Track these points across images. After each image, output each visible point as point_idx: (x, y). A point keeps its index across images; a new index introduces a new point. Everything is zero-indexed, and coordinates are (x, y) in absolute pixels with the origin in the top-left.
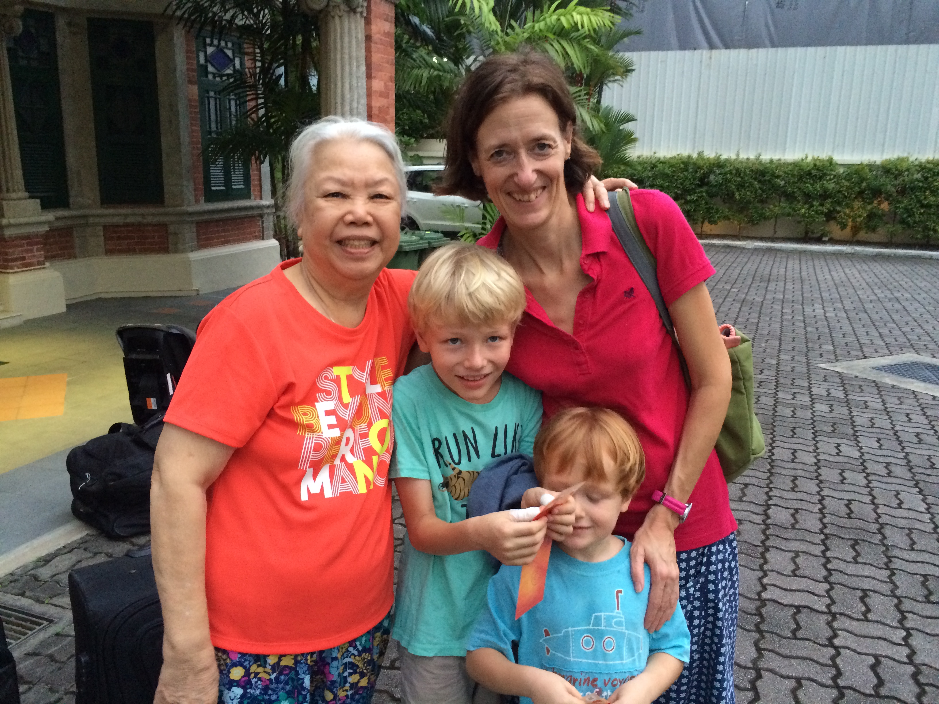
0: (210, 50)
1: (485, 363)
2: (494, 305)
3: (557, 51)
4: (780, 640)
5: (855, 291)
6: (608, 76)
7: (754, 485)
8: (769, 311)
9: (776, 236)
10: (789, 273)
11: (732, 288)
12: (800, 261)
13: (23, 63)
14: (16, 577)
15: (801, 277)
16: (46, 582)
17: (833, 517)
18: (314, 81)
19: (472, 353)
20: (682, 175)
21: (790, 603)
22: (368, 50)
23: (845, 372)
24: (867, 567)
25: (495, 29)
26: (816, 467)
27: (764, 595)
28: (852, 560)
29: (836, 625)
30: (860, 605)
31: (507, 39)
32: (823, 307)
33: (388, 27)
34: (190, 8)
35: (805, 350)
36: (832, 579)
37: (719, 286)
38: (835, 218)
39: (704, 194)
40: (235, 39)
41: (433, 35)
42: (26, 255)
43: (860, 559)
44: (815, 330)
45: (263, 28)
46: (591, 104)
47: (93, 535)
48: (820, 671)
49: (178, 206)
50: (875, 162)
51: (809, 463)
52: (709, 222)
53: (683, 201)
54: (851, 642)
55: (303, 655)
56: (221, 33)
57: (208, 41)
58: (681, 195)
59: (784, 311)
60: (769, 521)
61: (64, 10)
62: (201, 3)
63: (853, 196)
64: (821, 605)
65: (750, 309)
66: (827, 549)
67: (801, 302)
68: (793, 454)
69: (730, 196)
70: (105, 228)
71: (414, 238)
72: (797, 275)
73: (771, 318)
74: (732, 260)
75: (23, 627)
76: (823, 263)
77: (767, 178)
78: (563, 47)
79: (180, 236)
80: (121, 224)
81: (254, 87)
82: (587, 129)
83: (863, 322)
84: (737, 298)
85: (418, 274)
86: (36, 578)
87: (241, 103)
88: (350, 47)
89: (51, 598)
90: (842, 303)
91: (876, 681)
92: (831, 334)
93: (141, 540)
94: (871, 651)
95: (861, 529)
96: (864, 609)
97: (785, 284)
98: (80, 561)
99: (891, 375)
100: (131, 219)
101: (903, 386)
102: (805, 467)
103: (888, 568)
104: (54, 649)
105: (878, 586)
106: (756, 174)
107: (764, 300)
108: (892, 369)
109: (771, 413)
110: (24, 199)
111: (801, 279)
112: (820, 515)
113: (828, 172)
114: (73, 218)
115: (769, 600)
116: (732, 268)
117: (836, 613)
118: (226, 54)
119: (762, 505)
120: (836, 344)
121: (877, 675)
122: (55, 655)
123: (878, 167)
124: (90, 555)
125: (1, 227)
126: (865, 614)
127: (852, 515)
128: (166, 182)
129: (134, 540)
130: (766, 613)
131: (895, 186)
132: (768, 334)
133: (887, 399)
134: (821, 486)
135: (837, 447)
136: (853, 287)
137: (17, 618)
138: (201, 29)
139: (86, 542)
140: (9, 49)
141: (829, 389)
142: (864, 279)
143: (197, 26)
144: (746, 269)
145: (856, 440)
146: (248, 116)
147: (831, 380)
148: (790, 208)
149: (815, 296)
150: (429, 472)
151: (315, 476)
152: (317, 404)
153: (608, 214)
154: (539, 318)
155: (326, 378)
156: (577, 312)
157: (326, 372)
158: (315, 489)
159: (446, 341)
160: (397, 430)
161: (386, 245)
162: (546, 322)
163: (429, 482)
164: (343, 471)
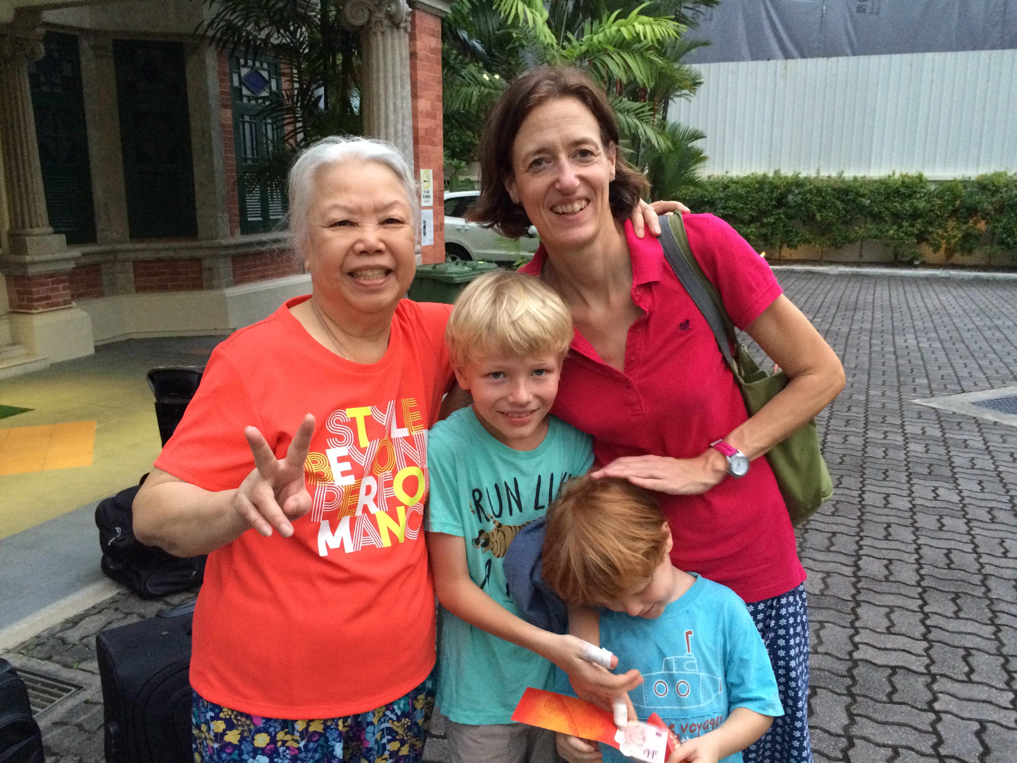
0: (244, 71)
1: (531, 398)
2: (539, 334)
3: (618, 64)
4: (874, 704)
5: (951, 319)
6: (677, 90)
7: (843, 533)
9: (862, 260)
10: (878, 302)
12: (889, 287)
13: (45, 89)
14: (42, 640)
15: (891, 304)
16: (74, 645)
17: (932, 568)
18: (355, 102)
19: (517, 386)
20: (756, 196)
21: (885, 663)
22: (413, 68)
23: (942, 407)
24: (970, 622)
25: (550, 42)
26: (911, 513)
27: (856, 655)
28: (953, 616)
29: (935, 687)
30: (963, 664)
31: (564, 52)
32: (916, 338)
33: (435, 42)
34: (223, 27)
35: (896, 384)
36: (931, 636)
38: (926, 240)
39: (782, 216)
40: (270, 59)
41: (483, 51)
42: (53, 295)
43: (961, 615)
44: (906, 362)
45: (300, 47)
46: (656, 120)
47: (124, 594)
48: (919, 738)
49: (212, 239)
50: (970, 178)
51: (903, 508)
52: (788, 246)
53: (759, 224)
54: (954, 706)
55: (333, 719)
56: (256, 55)
57: (242, 61)
59: (873, 341)
60: (860, 574)
61: (88, 32)
62: (234, 22)
63: (946, 215)
64: (918, 665)
66: (925, 603)
67: (891, 332)
68: (885, 499)
69: (811, 217)
70: (136, 263)
71: (466, 268)
72: (886, 303)
74: (814, 287)
75: (51, 694)
76: (915, 289)
77: (851, 197)
78: (625, 61)
79: (215, 271)
80: (152, 259)
81: (292, 110)
82: (653, 147)
83: (961, 353)
86: (63, 641)
87: (277, 127)
88: (394, 64)
89: (80, 662)
90: (936, 332)
91: (981, 749)
92: (925, 367)
93: (176, 600)
94: (975, 716)
95: (961, 581)
96: (966, 669)
97: (873, 313)
98: (110, 623)
99: (993, 411)
100: (162, 254)
101: (1006, 422)
102: (900, 513)
103: (993, 624)
104: (83, 717)
105: (983, 644)
106: (838, 193)
107: (851, 330)
108: (993, 404)
109: (860, 454)
110: (49, 234)
111: (891, 307)
112: (916, 566)
113: (918, 190)
114: (101, 253)
115: (861, 660)
116: (814, 296)
117: (936, 675)
118: (261, 76)
119: (853, 556)
120: (930, 377)
121: (983, 743)
122: (85, 724)
123: (973, 183)
124: (122, 615)
125: (24, 265)
126: (968, 675)
127: (952, 566)
128: (199, 213)
129: (168, 599)
130: (858, 674)
131: (992, 204)
132: (856, 367)
133: (989, 437)
134: (917, 533)
135: (933, 491)
136: (949, 315)
137: (44, 684)
138: (234, 49)
139: (117, 602)
140: (30, 75)
141: (924, 427)
142: (961, 306)
143: (230, 46)
144: (830, 296)
145: (955, 482)
146: (286, 141)
147: (926, 416)
148: (877, 229)
149: (906, 325)
150: (463, 528)
151: (333, 528)
152: (328, 451)
153: (659, 241)
154: (586, 355)
155: (338, 422)
156: (628, 347)
157: (337, 416)
158: (335, 544)
159: (488, 375)
160: (432, 479)
161: (401, 273)
162: (595, 359)
163: (463, 539)
164: (365, 523)
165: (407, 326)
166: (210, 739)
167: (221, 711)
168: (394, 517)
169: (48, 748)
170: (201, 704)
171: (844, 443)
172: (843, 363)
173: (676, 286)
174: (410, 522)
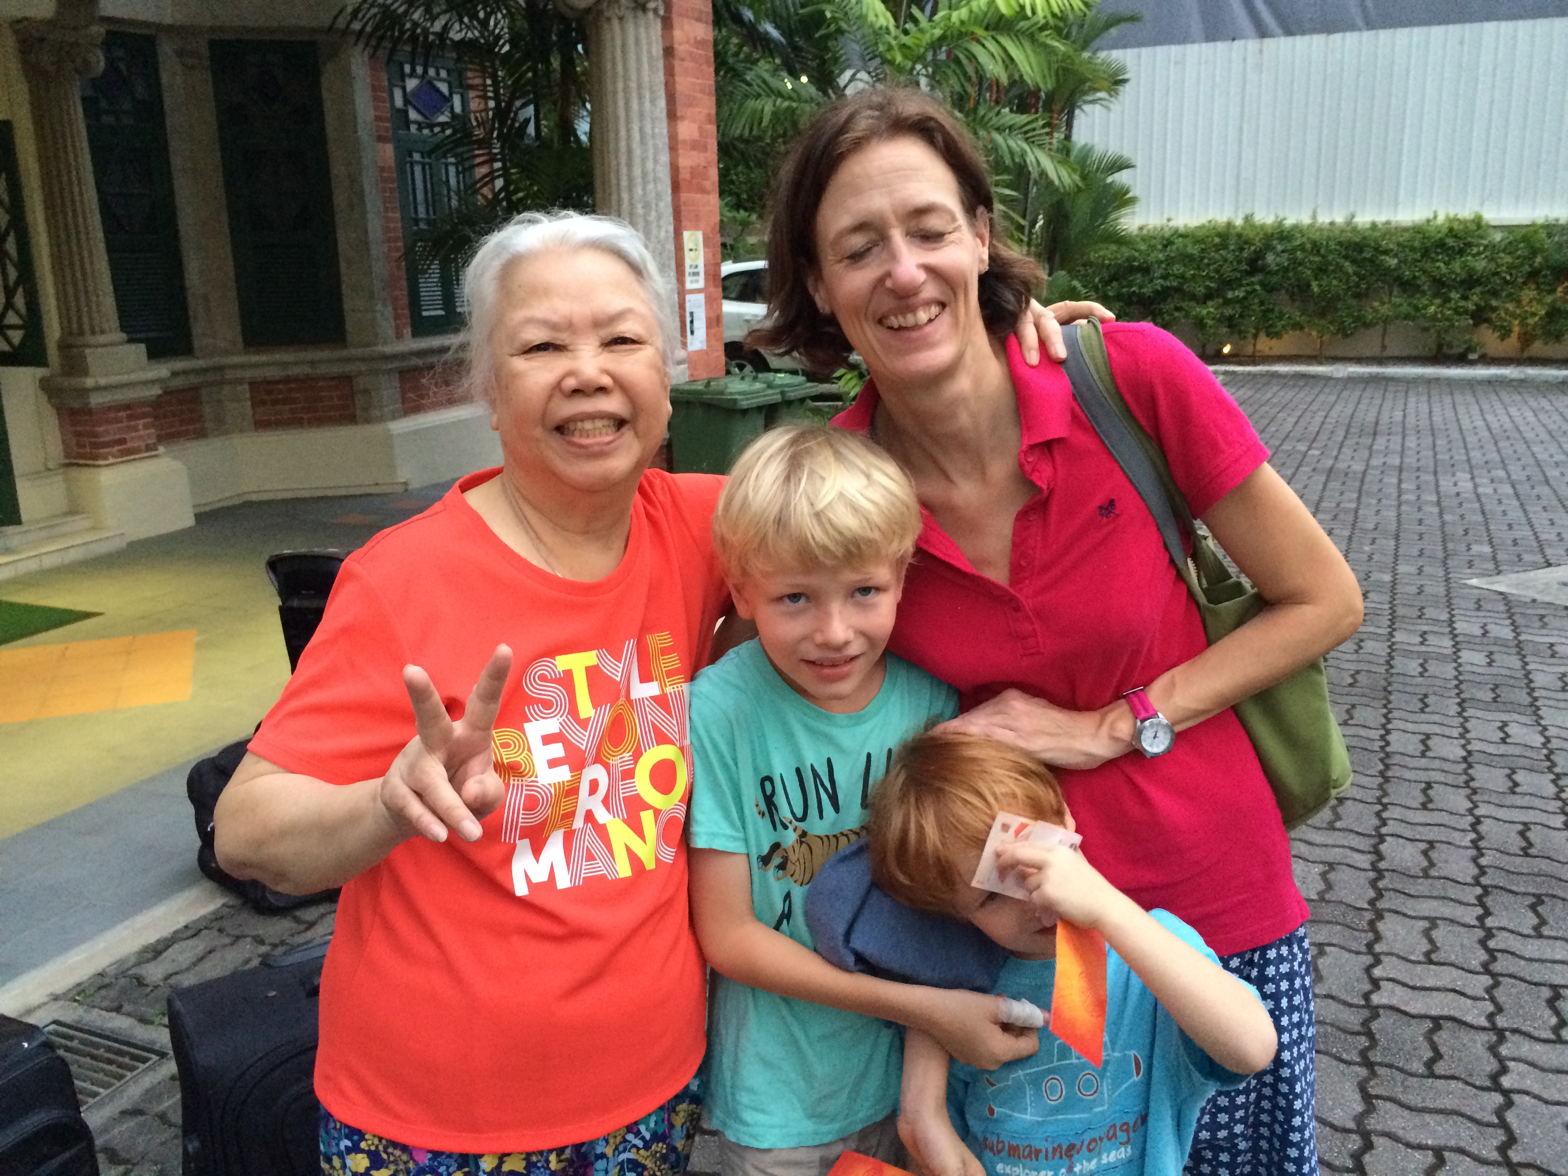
0: (412, 84)
1: (850, 635)
2: (860, 532)
3: (993, 56)
4: (1405, 1079)
5: (1529, 447)
6: (1085, 93)
7: (1355, 800)
8: (1375, 488)
9: (1388, 353)
10: (1411, 420)
11: (1309, 448)
12: (1429, 397)
13: (108, 119)
14: (107, 981)
15: (1431, 425)
16: (156, 987)
17: (1498, 855)
18: (583, 127)
19: (828, 615)
20: (1217, 256)
21: (1423, 1012)
22: (670, 72)
23: (1514, 592)
24: (1559, 943)
25: (885, 24)
26: (1464, 766)
27: (1376, 999)
28: (1532, 933)
29: (1504, 1051)
30: (1548, 1012)
31: (905, 39)
32: (1473, 478)
33: (703, 31)
34: (375, 15)
35: (1441, 555)
36: (1497, 967)
37: (1286, 447)
38: (1488, 320)
39: (1258, 287)
40: (451, 65)
41: (782, 40)
42: (127, 437)
43: (1546, 931)
44: (1457, 518)
45: (496, 44)
46: (1054, 141)
47: (232, 907)
48: (1477, 1135)
49: (368, 345)
50: (1557, 220)
51: (1451, 757)
52: (1268, 335)
53: (1221, 301)
54: (1532, 1081)
55: (541, 1153)
56: (427, 56)
57: (407, 68)
58: (1217, 290)
59: (1404, 486)
60: (1382, 865)
61: (170, 29)
62: (393, 8)
63: (1520, 280)
64: (1476, 1014)
65: (1344, 483)
66: (1487, 913)
67: (1432, 469)
68: (1423, 742)
69: (1303, 288)
70: (253, 385)
71: (758, 386)
72: (1424, 423)
73: (1380, 500)
74: (1309, 399)
75: (120, 1066)
76: (1470, 399)
77: (1367, 255)
78: (1005, 50)
79: (373, 394)
80: (277, 378)
81: (486, 143)
82: (1051, 183)
83: (1545, 503)
84: (1319, 466)
85: (727, 480)
86: (140, 981)
87: (465, 170)
88: (639, 69)
90: (1505, 468)
92: (1486, 524)
95: (1546, 876)
96: (1554, 1020)
97: (1404, 438)
98: (210, 952)
100: (293, 371)
102: (1447, 766)
104: (167, 1103)
106: (1347, 248)
107: (1367, 467)
109: (1382, 670)
110: (121, 344)
111: (1432, 429)
112: (1474, 852)
113: (1474, 241)
114: (200, 371)
115: (1384, 1007)
116: (1308, 414)
117: (1504, 1030)
118: (438, 90)
119: (1369, 836)
120: (1496, 542)
123: (1562, 228)
124: (229, 940)
125: (84, 392)
126: (1556, 1029)
127: (1532, 851)
128: (347, 306)
129: (300, 914)
130: (1380, 1031)
132: (1376, 529)
134: (1474, 798)
135: (1501, 729)
136: (1525, 440)
137: (109, 1050)
138: (393, 51)
139: (221, 918)
140: (84, 99)
141: (1485, 625)
142: (1544, 426)
143: (387, 44)
144: (1334, 414)
145: (1535, 713)
146: (477, 191)
147: (1489, 607)
148: (1409, 305)
149: (1456, 457)
150: (746, 840)
151: (537, 852)
152: (526, 726)
153: (1063, 371)
154: (946, 558)
155: (543, 678)
156: (1015, 546)
157: (540, 668)
158: (540, 876)
159: (780, 599)
160: (697, 763)
161: (642, 425)
162: (959, 565)
163: (745, 858)
164: (588, 840)
165: (658, 514)
167: (362, 1138)
168: (637, 828)
170: (332, 1125)
171: (1356, 652)
173: (1094, 446)
174: (664, 835)
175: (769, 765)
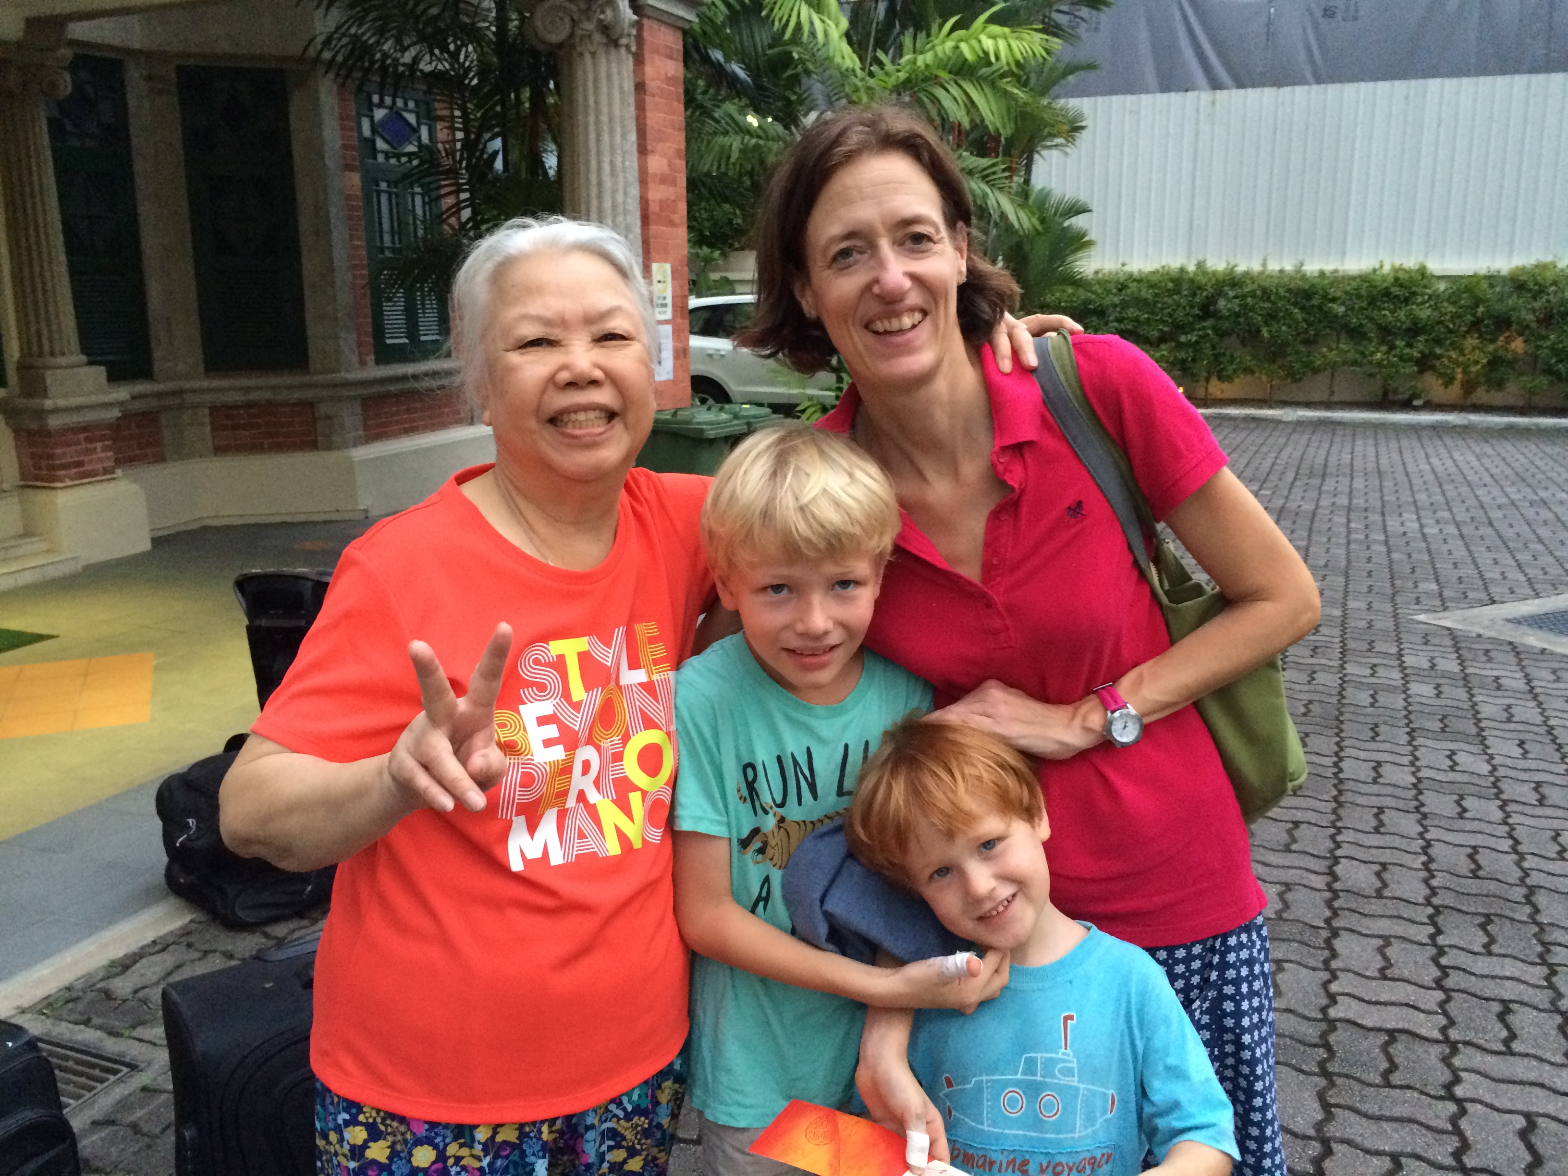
0: (379, 114)
1: (830, 625)
2: (843, 527)
3: (956, 100)
4: (1362, 1089)
5: (1472, 490)
6: (1043, 139)
7: (1309, 823)
8: (1325, 527)
9: (1335, 398)
10: (1358, 463)
12: (1376, 441)
13: (75, 142)
14: (74, 994)
15: (1378, 468)
16: (124, 1001)
17: (1448, 876)
18: (551, 161)
19: (808, 608)
20: (1169, 301)
21: (1378, 1025)
22: (641, 107)
23: (1460, 627)
24: (1507, 960)
25: (851, 66)
26: (1414, 792)
27: (1333, 1013)
28: (1483, 950)
29: (1457, 1061)
30: (1499, 1026)
31: (872, 82)
32: (1419, 519)
33: (674, 68)
34: (346, 45)
35: (1389, 591)
36: (1449, 983)
38: (1432, 368)
39: (1210, 332)
40: (420, 96)
41: (748, 78)
42: (86, 459)
43: (1495, 948)
44: (1404, 556)
45: (466, 76)
46: (1014, 185)
47: (200, 923)
48: (1432, 1142)
49: (331, 372)
50: (1499, 271)
51: (1402, 784)
52: (1219, 379)
53: (1173, 344)
54: (1484, 1090)
55: (534, 1123)
56: (396, 90)
57: (376, 98)
59: (1352, 525)
60: (1337, 886)
61: (138, 54)
62: (364, 39)
63: (1464, 329)
64: (1429, 1027)
66: (1439, 932)
67: (1379, 510)
68: (1375, 769)
69: (1254, 333)
70: (214, 410)
71: (724, 416)
72: (1371, 466)
73: (1330, 539)
74: (1260, 441)
75: (90, 1078)
76: (1415, 443)
77: (1315, 302)
78: (966, 93)
79: (335, 420)
80: (238, 403)
81: (453, 173)
82: (1011, 225)
83: (1488, 543)
86: (108, 995)
87: (432, 201)
88: (610, 105)
89: (133, 1027)
90: (1450, 509)
91: (1529, 1158)
92: (1433, 563)
93: (280, 930)
94: (1519, 1106)
95: (1495, 897)
96: (1504, 1033)
97: (1352, 479)
98: (179, 967)
99: (1539, 632)
100: (254, 396)
101: (1559, 650)
102: (1398, 792)
103: (1544, 962)
104: (139, 1113)
105: (1527, 994)
106: (1296, 295)
107: (1317, 507)
108: (1539, 622)
109: (1334, 700)
110: (80, 366)
111: (1379, 472)
112: (1425, 874)
113: (1419, 290)
114: (159, 395)
115: (1340, 1020)
116: (1260, 455)
117: (1458, 1042)
118: (405, 121)
119: (1324, 858)
120: (1442, 579)
121: (1531, 1148)
122: (141, 1124)
123: (1504, 279)
124: (197, 955)
125: (43, 413)
126: (1507, 1042)
127: (1481, 873)
128: (310, 332)
129: (269, 929)
130: (1338, 1042)
131: (1533, 310)
132: (1326, 566)
133: (1534, 672)
134: (1425, 822)
135: (1449, 757)
136: (1469, 484)
137: (78, 1062)
138: (364, 80)
139: (189, 933)
140: (50, 121)
141: (1433, 658)
142: (1487, 469)
143: (358, 74)
144: (1284, 455)
145: (1482, 743)
146: (444, 221)
147: (1437, 641)
148: (1357, 351)
149: (1403, 499)
150: (728, 825)
151: (532, 828)
152: (522, 708)
153: (1035, 378)
154: (922, 555)
155: (537, 662)
156: (987, 545)
157: (535, 652)
158: (534, 852)
159: (764, 589)
160: (682, 748)
161: (631, 418)
162: (935, 563)
163: (726, 843)
164: (581, 819)
165: (643, 510)
166: (345, 1155)
167: (360, 1110)
168: (625, 808)
169: (87, 1161)
170: (328, 1101)
171: (1309, 682)
172: (1305, 560)
173: (1063, 449)
174: (651, 815)
175: (752, 752)
